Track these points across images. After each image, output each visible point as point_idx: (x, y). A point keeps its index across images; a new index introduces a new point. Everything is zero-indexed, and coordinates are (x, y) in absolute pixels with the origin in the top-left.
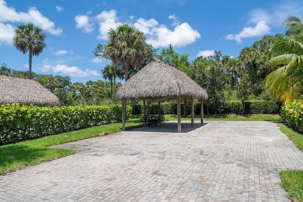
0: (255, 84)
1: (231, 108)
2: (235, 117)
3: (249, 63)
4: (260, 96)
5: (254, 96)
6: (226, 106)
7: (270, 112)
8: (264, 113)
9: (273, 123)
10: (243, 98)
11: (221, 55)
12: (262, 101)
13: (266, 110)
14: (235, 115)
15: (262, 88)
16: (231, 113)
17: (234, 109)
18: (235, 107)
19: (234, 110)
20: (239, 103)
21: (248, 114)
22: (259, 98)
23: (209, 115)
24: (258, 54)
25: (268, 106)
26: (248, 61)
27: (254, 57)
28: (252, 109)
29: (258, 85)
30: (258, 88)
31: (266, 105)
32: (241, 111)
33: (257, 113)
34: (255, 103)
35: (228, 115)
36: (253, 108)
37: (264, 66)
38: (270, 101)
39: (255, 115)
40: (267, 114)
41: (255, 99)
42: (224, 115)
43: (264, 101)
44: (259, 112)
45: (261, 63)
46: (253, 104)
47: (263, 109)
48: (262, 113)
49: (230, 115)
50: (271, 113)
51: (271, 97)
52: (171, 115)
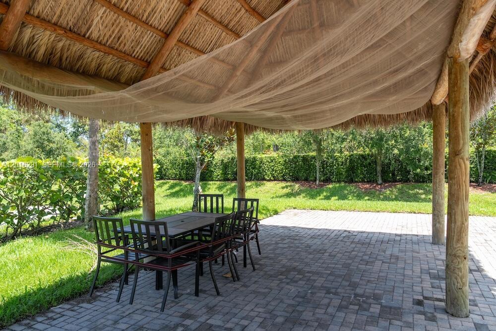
21: (491, 183)
23: (381, 184)
52: (283, 184)
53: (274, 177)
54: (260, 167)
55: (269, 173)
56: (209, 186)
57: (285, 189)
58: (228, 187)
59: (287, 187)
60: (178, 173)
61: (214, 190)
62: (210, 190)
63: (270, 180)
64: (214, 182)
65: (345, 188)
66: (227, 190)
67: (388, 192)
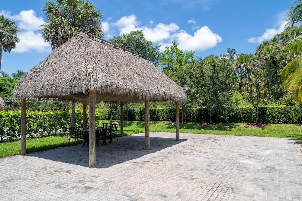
0: (275, 85)
1: (240, 115)
2: (245, 127)
3: (267, 59)
4: (281, 100)
5: (274, 99)
6: (233, 112)
7: (294, 122)
8: (286, 122)
9: (295, 143)
10: (255, 102)
11: (235, 53)
12: (282, 106)
13: (288, 119)
14: (246, 124)
15: (284, 90)
16: (240, 121)
17: (245, 116)
18: (246, 113)
19: (244, 118)
20: (251, 108)
21: (263, 123)
22: (280, 102)
23: (211, 123)
24: (278, 48)
25: (290, 113)
26: (265, 57)
27: (273, 51)
28: (268, 117)
29: (278, 87)
30: (279, 90)
31: (288, 112)
32: (253, 120)
33: (276, 122)
34: (273, 108)
35: (236, 124)
36: (270, 115)
37: (285, 62)
38: (293, 106)
39: (272, 125)
40: (290, 123)
41: (274, 104)
42: (230, 124)
43: (285, 106)
44: (279, 121)
45: (282, 58)
46: (269, 110)
47: (283, 117)
48: (283, 123)
49: (239, 124)
50: (296, 123)
51: (294, 101)
52: (167, 123)
53: (164, 119)
54: (157, 114)
55: (161, 117)
56: (133, 123)
57: (167, 125)
58: (141, 124)
59: (168, 124)
60: (119, 116)
61: (135, 125)
62: (133, 125)
63: (162, 121)
64: (136, 121)
65: (194, 125)
66: (141, 125)
67: (213, 127)
